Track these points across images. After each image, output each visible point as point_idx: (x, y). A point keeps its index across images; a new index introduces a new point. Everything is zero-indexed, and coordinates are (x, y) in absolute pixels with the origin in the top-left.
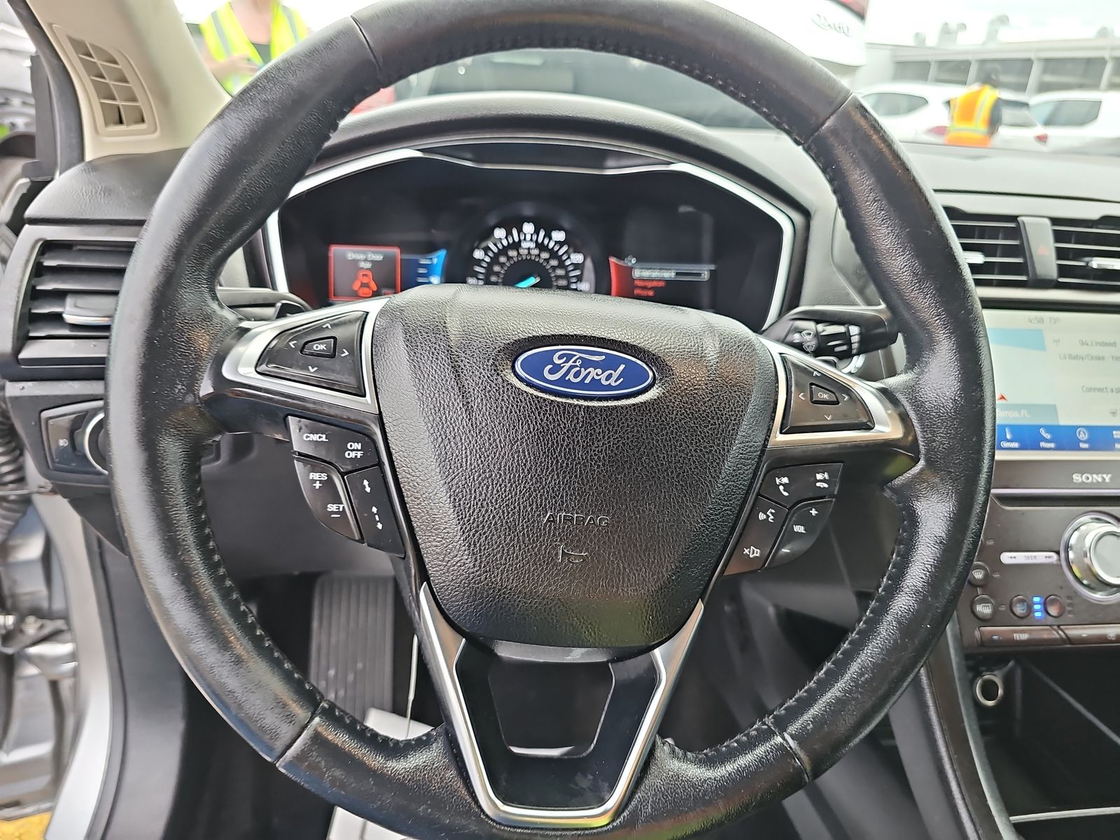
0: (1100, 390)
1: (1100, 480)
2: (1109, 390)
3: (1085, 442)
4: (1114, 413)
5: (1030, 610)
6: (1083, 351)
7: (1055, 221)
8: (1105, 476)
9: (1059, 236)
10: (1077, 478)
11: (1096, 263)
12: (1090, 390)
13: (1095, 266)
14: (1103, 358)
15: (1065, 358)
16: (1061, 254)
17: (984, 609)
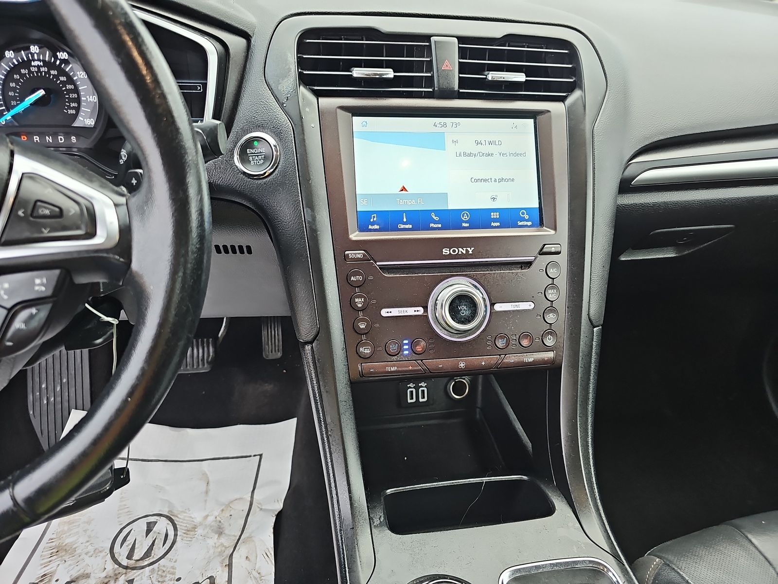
0: (485, 180)
1: (464, 252)
2: (493, 180)
3: (466, 222)
4: (494, 199)
5: (400, 349)
6: (476, 149)
7: (461, 39)
8: (469, 249)
9: (462, 53)
10: (446, 251)
11: (492, 76)
12: (477, 180)
13: (490, 78)
14: (492, 154)
15: (460, 155)
16: (463, 68)
17: (366, 351)
